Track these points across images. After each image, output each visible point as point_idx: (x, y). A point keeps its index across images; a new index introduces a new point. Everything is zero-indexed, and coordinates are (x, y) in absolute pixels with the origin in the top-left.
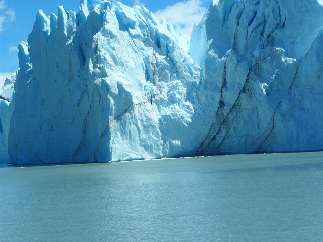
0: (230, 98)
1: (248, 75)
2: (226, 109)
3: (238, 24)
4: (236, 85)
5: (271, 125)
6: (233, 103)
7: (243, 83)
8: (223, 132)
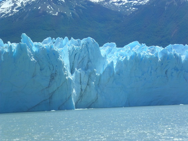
0: (84, 87)
1: (89, 79)
2: (83, 91)
3: (74, 58)
4: (85, 82)
5: (96, 98)
6: (84, 89)
7: (87, 82)
8: (80, 100)
